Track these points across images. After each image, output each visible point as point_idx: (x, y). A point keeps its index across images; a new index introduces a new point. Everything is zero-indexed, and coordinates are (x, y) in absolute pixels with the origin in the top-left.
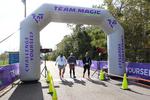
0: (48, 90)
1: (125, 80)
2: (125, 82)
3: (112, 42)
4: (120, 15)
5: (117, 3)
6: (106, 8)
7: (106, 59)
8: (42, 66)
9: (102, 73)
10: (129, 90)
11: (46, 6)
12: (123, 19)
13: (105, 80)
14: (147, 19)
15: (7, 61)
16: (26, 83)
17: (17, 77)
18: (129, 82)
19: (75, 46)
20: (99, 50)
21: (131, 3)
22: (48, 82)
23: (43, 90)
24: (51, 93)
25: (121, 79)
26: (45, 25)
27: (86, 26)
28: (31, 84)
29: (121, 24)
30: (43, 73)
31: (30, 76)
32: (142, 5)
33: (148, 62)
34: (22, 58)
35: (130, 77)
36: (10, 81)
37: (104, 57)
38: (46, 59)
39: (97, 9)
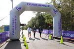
0: (23, 44)
1: (62, 39)
2: (61, 40)
3: (55, 21)
4: (59, 7)
5: (58, 1)
6: (52, 4)
7: (52, 29)
8: (21, 33)
9: (50, 36)
10: (64, 44)
11: (23, 3)
12: (61, 9)
13: (52, 39)
14: (72, 9)
15: (3, 30)
16: (13, 41)
17: (8, 38)
18: (64, 40)
19: (37, 23)
20: (49, 25)
21: (65, 2)
22: (24, 40)
23: (21, 44)
24: (25, 46)
25: (60, 39)
26: (22, 12)
27: (42, 13)
28: (15, 41)
29: (60, 12)
30: (21, 36)
31: (15, 37)
32: (70, 3)
33: (73, 30)
34: (11, 28)
35: (64, 38)
36: (5, 40)
37: (51, 28)
38: (23, 29)
39: (48, 4)
